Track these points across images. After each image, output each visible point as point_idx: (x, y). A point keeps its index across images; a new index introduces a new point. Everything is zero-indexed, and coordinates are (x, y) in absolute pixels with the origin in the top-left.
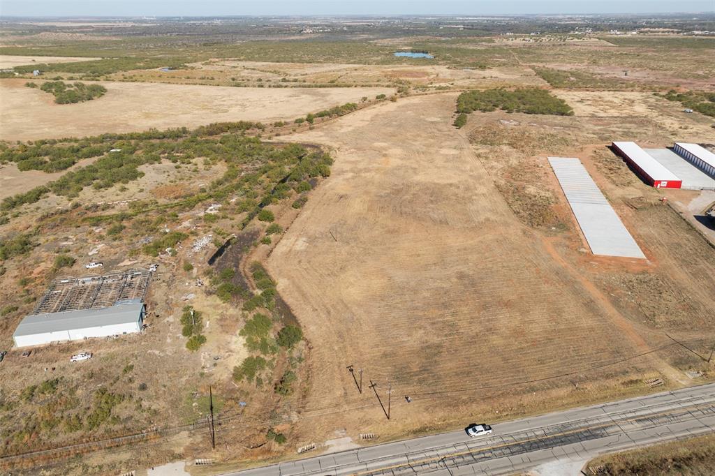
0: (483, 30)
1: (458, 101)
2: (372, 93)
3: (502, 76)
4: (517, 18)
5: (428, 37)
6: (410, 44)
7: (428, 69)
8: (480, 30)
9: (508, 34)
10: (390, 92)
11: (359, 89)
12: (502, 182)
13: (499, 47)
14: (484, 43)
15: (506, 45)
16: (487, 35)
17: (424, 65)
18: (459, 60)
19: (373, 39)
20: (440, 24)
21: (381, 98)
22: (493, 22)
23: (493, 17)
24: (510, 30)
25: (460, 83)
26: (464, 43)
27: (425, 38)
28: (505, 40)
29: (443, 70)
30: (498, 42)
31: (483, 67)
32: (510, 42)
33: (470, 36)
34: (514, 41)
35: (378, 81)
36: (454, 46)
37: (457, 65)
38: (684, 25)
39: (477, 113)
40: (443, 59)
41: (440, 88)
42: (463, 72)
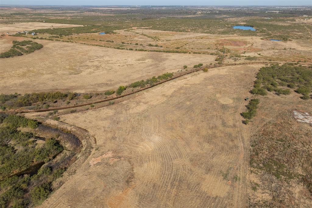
0: (290, 13)
4: (310, 7)
5: (258, 17)
6: (246, 21)
7: (248, 39)
8: (288, 13)
9: (304, 16)
13: (298, 24)
14: (289, 22)
15: (303, 23)
16: (291, 17)
17: (247, 36)
18: (270, 32)
19: (227, 18)
20: (266, 10)
22: (296, 9)
23: (296, 7)
24: (305, 14)
26: (277, 21)
27: (255, 18)
28: (302, 20)
29: (257, 41)
30: (298, 20)
31: (285, 39)
32: (305, 21)
33: (281, 17)
34: (308, 21)
36: (270, 23)
37: (270, 37)
40: (261, 32)
42: (270, 43)
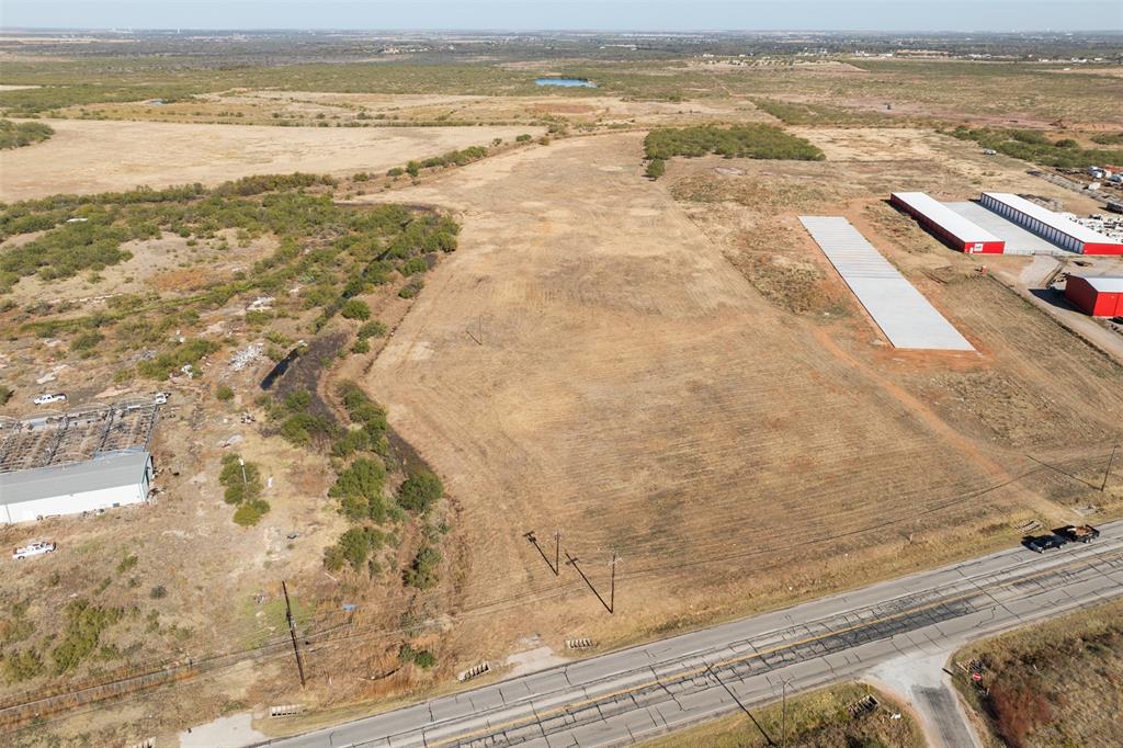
0: (669, 51)
1: (646, 143)
2: (509, 134)
3: (708, 111)
4: (716, 34)
5: (585, 60)
6: (558, 69)
7: (591, 101)
8: (663, 50)
9: (705, 55)
10: (538, 132)
11: (486, 129)
12: (736, 252)
13: (695, 72)
14: (670, 68)
15: (706, 71)
16: (674, 58)
17: (585, 96)
18: (636, 89)
19: (499, 63)
20: (599, 42)
21: (523, 140)
22: (680, 39)
23: (679, 34)
24: (706, 51)
25: (645, 119)
26: (640, 67)
27: (579, 61)
28: (702, 64)
29: (615, 104)
30: (692, 66)
31: (675, 99)
32: (710, 66)
33: (648, 59)
34: (717, 65)
35: (515, 117)
36: (626, 72)
37: (635, 96)
38: (954, 46)
39: (678, 159)
40: (613, 89)
41: (615, 127)
42: (646, 106)
